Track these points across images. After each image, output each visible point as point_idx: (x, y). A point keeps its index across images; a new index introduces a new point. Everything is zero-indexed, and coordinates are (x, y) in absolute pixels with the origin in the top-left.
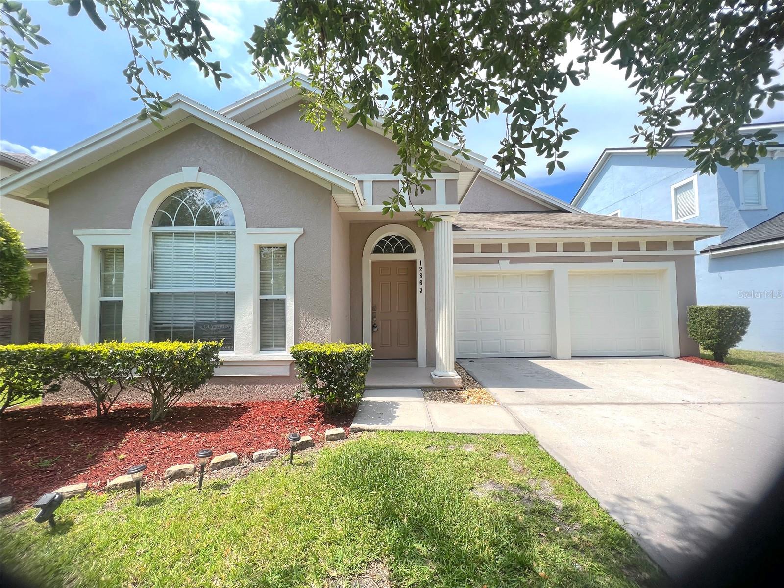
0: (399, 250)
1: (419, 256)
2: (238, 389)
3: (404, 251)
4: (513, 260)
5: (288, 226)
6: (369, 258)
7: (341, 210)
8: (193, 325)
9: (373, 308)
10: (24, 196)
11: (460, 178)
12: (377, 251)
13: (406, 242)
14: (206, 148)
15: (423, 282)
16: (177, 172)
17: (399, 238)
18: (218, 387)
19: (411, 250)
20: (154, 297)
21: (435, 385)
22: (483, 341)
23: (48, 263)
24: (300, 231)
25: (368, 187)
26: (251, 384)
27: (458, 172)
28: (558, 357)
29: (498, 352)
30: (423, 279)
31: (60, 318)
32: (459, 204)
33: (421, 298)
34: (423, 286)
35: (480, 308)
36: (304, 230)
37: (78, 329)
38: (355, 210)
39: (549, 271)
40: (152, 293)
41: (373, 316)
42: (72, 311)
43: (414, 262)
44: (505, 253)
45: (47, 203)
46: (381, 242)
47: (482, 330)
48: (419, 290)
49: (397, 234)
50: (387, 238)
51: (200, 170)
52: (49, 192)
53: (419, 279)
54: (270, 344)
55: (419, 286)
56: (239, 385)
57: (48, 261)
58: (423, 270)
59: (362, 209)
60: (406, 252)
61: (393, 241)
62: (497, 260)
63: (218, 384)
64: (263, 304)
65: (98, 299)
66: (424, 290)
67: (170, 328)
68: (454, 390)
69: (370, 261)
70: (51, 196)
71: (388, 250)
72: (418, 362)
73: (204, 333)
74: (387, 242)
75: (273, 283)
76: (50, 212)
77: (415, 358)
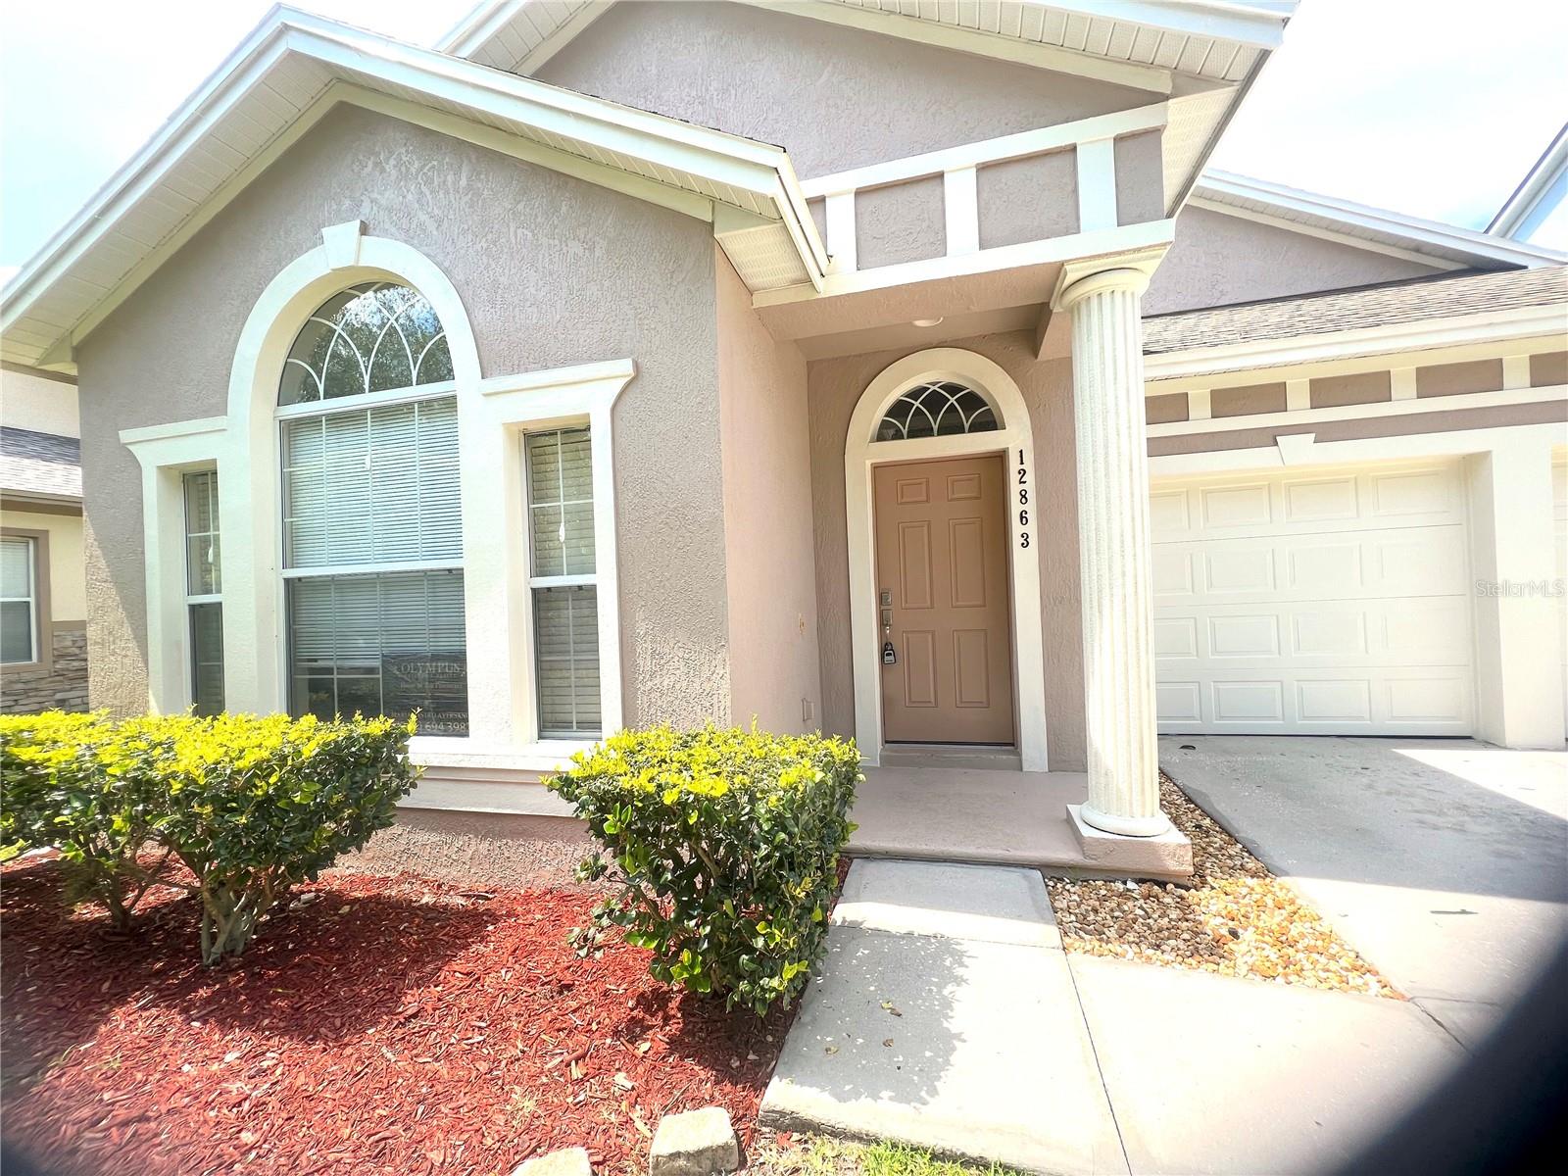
0: (952, 428)
1: (1015, 436)
2: (484, 846)
3: (967, 426)
4: (1325, 433)
5: (591, 360)
6: (864, 454)
7: (760, 301)
8: (377, 663)
9: (882, 598)
10: (30, 362)
11: (1170, 119)
12: (886, 432)
13: (972, 401)
14: (376, 164)
15: (1031, 516)
16: (315, 246)
17: (952, 389)
18: (435, 838)
19: (990, 422)
20: (294, 589)
21: (1089, 862)
22: (1221, 686)
23: (84, 518)
24: (624, 367)
25: (842, 214)
26: (515, 835)
27: (1166, 98)
28: (1510, 739)
29: (1274, 718)
30: (1031, 507)
31: (112, 647)
32: (1170, 215)
33: (1025, 566)
34: (1031, 528)
35: (1211, 585)
36: (636, 366)
37: (144, 674)
38: (802, 295)
39: (1471, 455)
40: (287, 581)
41: (883, 623)
42: (133, 629)
43: (1000, 458)
44: (1300, 410)
45: (73, 371)
46: (899, 409)
47: (1215, 651)
48: (1016, 541)
49: (946, 379)
50: (915, 394)
51: (364, 230)
52: (74, 344)
53: (1016, 507)
54: (566, 717)
55: (1017, 529)
56: (484, 837)
57: (85, 514)
58: (1029, 477)
59: (827, 288)
60: (974, 428)
61: (934, 401)
62: (1270, 438)
63: (434, 830)
64: (542, 600)
65: (183, 601)
66: (1033, 540)
67: (329, 671)
68: (1163, 885)
69: (868, 463)
70: (79, 353)
71: (920, 431)
72: (1019, 755)
73: (403, 685)
74: (917, 404)
75: (562, 539)
76: (79, 391)
77: (1009, 740)
